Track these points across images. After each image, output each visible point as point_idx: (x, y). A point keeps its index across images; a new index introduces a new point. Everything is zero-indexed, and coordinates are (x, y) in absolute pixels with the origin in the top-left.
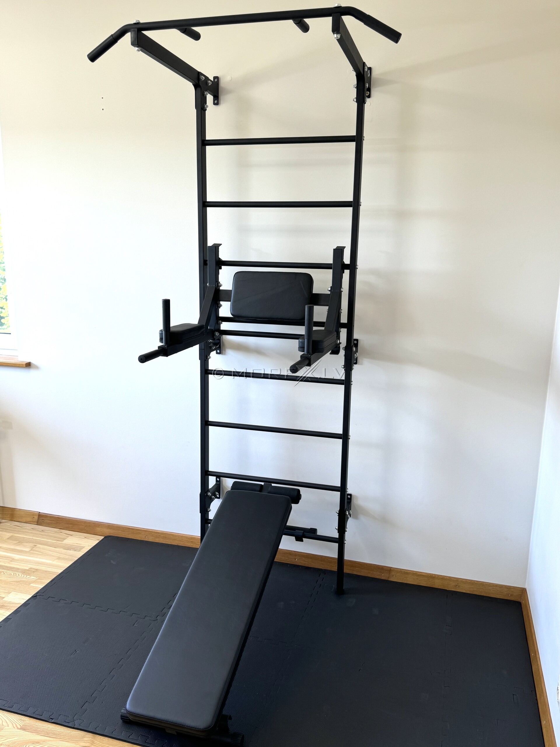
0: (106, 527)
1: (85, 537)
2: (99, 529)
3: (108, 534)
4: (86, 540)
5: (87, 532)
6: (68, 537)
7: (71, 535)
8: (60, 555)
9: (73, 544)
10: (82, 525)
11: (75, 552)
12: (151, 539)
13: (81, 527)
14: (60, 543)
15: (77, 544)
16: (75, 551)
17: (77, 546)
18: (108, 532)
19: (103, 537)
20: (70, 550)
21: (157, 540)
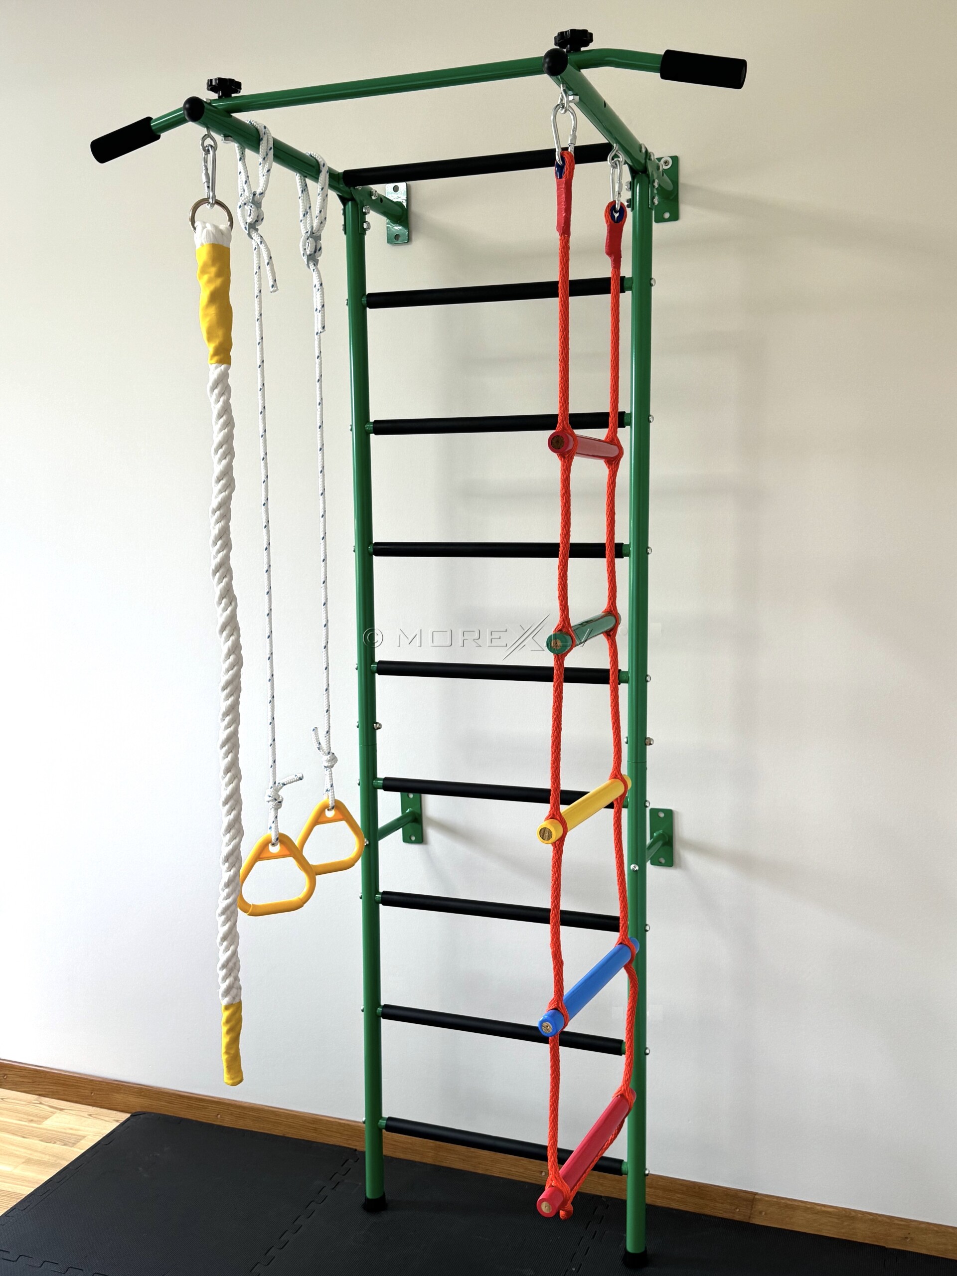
0: (134, 1092)
1: (90, 1115)
2: (119, 1097)
3: (138, 1110)
4: (90, 1121)
5: (95, 1102)
6: (53, 1113)
7: (61, 1110)
8: (31, 1154)
9: (64, 1131)
10: (84, 1087)
11: (65, 1147)
12: (227, 1121)
13: (82, 1091)
14: (37, 1128)
15: (71, 1129)
16: (65, 1145)
17: (71, 1134)
18: (139, 1104)
19: (128, 1115)
20: (55, 1143)
21: (240, 1125)
